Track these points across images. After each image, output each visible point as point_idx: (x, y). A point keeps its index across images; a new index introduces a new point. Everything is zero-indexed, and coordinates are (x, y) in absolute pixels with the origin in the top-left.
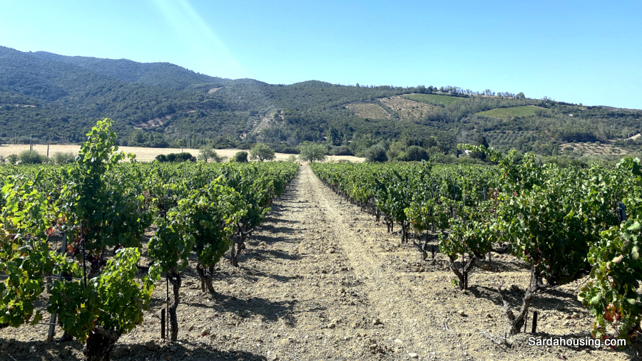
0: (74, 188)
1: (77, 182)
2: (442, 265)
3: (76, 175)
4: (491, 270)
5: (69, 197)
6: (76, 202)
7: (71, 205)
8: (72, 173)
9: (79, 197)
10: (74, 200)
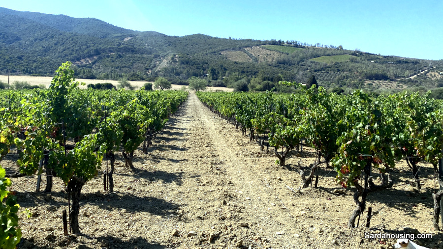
0: (49, 104)
1: (51, 100)
2: (272, 153)
3: (50, 96)
4: (302, 157)
5: (46, 109)
6: (51, 111)
7: (48, 113)
8: (48, 94)
9: (53, 109)
10: (49, 110)
